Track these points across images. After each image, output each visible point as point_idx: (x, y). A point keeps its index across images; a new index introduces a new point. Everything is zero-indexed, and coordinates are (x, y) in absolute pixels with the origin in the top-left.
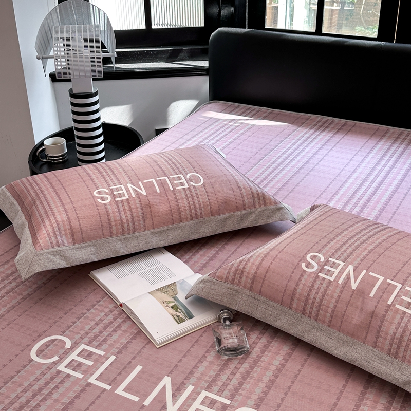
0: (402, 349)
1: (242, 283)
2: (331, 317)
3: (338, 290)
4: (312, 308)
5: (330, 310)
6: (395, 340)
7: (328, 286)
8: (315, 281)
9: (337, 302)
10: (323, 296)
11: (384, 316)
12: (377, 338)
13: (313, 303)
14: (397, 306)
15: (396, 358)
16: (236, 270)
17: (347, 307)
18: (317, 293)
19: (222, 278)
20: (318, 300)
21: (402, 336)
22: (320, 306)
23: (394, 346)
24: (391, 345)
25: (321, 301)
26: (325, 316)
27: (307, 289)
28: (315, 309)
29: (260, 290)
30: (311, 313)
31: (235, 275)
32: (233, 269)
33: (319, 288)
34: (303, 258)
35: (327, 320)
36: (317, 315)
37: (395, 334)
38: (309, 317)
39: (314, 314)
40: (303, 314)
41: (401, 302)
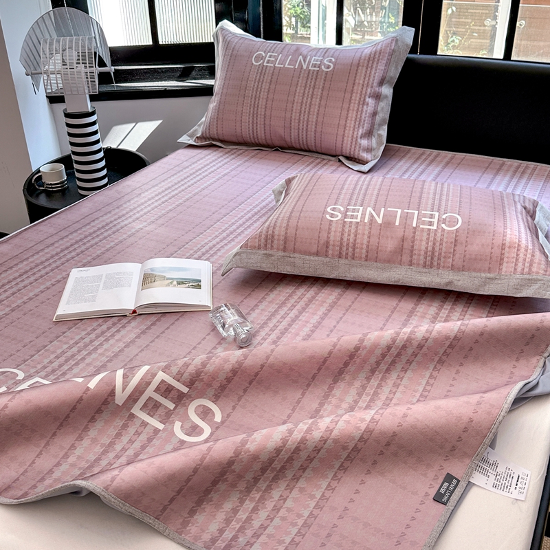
0: (436, 259)
1: (275, 246)
2: (367, 252)
3: (367, 228)
4: (347, 249)
5: (365, 246)
6: (428, 253)
7: (357, 227)
8: (344, 226)
9: (369, 237)
10: (356, 236)
11: (414, 237)
12: (411, 257)
13: (348, 244)
14: (421, 226)
15: (431, 267)
16: (267, 236)
17: (379, 239)
18: (349, 235)
19: (255, 247)
20: (352, 240)
21: (433, 248)
22: (354, 245)
23: (429, 258)
25: (355, 240)
26: (361, 253)
27: (339, 234)
28: (350, 250)
29: (294, 248)
30: (347, 254)
31: (266, 241)
32: (263, 236)
33: (350, 231)
34: (325, 212)
35: (364, 256)
36: (354, 254)
37: (427, 248)
38: (346, 258)
39: (350, 254)
40: (340, 257)
41: (424, 223)
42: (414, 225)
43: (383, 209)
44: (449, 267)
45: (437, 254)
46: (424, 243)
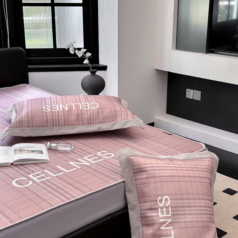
0: (92, 120)
2: (64, 122)
3: (62, 113)
4: (56, 122)
5: (63, 120)
7: (58, 113)
8: (52, 113)
9: (64, 116)
10: (58, 116)
11: (82, 113)
12: (82, 121)
13: (56, 120)
14: (84, 109)
15: (91, 124)
17: (68, 116)
18: (56, 116)
20: (57, 118)
21: (90, 116)
22: (59, 120)
23: (89, 121)
24: (88, 121)
27: (51, 117)
29: (33, 125)
30: (56, 124)
31: (20, 124)
32: (18, 122)
33: (55, 115)
34: (42, 109)
35: (63, 124)
36: (59, 124)
37: (88, 117)
38: (56, 126)
39: (57, 124)
40: (53, 126)
41: (84, 107)
42: (81, 109)
43: (66, 105)
44: (98, 123)
45: (92, 118)
46: (86, 115)
